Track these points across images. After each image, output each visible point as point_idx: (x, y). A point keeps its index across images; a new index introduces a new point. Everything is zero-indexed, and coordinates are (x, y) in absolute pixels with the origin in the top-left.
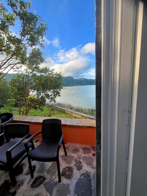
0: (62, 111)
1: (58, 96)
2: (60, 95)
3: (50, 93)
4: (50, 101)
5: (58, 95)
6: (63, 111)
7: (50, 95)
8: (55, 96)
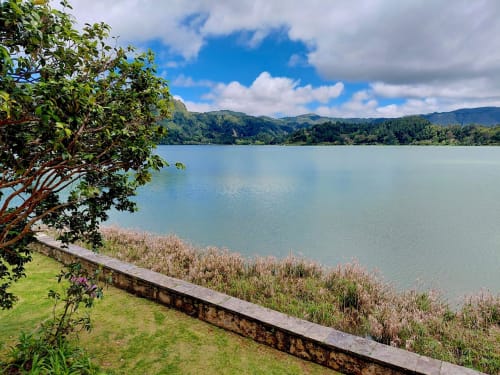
0: (137, 289)
1: (119, 208)
2: (131, 199)
3: (69, 189)
4: (64, 239)
5: (115, 201)
6: (142, 289)
7: (63, 198)
8: (98, 206)
